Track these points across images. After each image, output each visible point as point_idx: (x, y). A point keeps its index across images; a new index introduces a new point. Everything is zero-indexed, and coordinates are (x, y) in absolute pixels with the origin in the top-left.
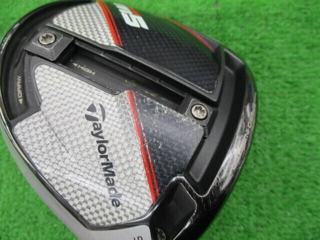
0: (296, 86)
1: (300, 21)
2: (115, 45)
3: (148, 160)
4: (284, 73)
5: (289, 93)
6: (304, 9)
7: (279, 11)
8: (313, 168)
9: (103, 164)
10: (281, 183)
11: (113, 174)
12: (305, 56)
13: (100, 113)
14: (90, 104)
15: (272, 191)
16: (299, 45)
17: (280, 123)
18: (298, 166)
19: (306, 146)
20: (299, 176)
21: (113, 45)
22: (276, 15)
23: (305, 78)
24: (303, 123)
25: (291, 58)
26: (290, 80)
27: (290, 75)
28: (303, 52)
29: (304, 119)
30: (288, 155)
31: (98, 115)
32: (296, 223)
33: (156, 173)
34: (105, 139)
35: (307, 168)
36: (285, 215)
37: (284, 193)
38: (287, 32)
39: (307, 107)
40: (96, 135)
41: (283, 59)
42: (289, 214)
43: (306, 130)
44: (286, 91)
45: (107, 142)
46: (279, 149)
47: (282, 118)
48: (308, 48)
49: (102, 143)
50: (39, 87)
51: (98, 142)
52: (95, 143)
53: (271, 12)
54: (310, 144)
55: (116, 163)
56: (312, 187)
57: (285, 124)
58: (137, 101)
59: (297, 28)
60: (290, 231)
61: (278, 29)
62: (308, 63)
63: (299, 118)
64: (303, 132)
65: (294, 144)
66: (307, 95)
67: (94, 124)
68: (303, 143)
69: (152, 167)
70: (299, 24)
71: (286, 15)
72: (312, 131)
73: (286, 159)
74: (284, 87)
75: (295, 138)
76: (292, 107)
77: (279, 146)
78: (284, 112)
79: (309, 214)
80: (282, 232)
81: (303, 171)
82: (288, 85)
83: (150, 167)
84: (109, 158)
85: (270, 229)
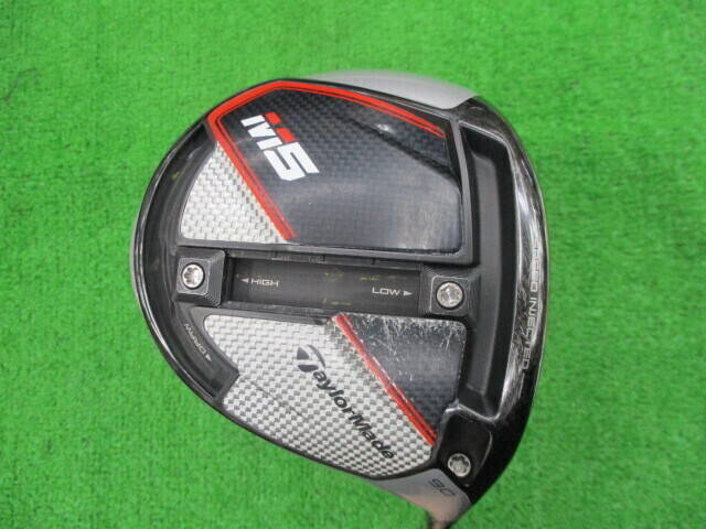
0: (577, 249)
1: (580, 164)
2: (285, 242)
3: (403, 401)
4: (563, 232)
5: (568, 258)
6: (585, 148)
7: (553, 152)
8: (599, 349)
9: (350, 419)
10: (562, 369)
11: (369, 427)
12: (586, 210)
13: (315, 357)
14: (296, 349)
15: (553, 380)
16: (580, 195)
17: (559, 296)
18: (582, 347)
19: (591, 323)
20: (583, 360)
21: (282, 241)
22: (549, 158)
23: (588, 237)
24: (587, 294)
25: (570, 213)
26: (569, 241)
27: (570, 235)
28: (585, 203)
29: (587, 290)
30: (570, 334)
31: (313, 361)
32: (582, 415)
33: (420, 414)
34: (338, 389)
35: (593, 350)
36: (570, 406)
37: (568, 381)
38: (564, 180)
39: (591, 274)
40: (324, 387)
41: (560, 214)
42: (574, 405)
43: (590, 303)
44: (564, 255)
45: (342, 392)
46: (559, 329)
47: (560, 289)
48: (590, 199)
49: (337, 395)
50: (222, 348)
51: (331, 395)
52: (328, 398)
53: (543, 154)
54: (596, 320)
55: (366, 414)
56: (600, 371)
57: (565, 297)
58: (355, 328)
59: (576, 173)
60: (577, 425)
61: (553, 176)
62: (591, 218)
63: (581, 288)
64: (586, 306)
65: (576, 321)
66: (591, 259)
67: (315, 374)
68: (587, 319)
69: (412, 409)
70: (579, 169)
71: (563, 157)
72: (598, 304)
73: (567, 340)
74: (561, 251)
75: (578, 314)
76: (572, 275)
77: (559, 324)
78: (563, 281)
79: (597, 404)
80: (566, 426)
81: (588, 353)
82: (567, 247)
83: (409, 409)
84: (354, 410)
85: (552, 424)
